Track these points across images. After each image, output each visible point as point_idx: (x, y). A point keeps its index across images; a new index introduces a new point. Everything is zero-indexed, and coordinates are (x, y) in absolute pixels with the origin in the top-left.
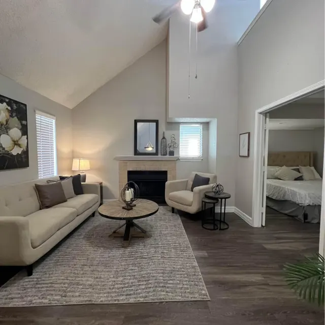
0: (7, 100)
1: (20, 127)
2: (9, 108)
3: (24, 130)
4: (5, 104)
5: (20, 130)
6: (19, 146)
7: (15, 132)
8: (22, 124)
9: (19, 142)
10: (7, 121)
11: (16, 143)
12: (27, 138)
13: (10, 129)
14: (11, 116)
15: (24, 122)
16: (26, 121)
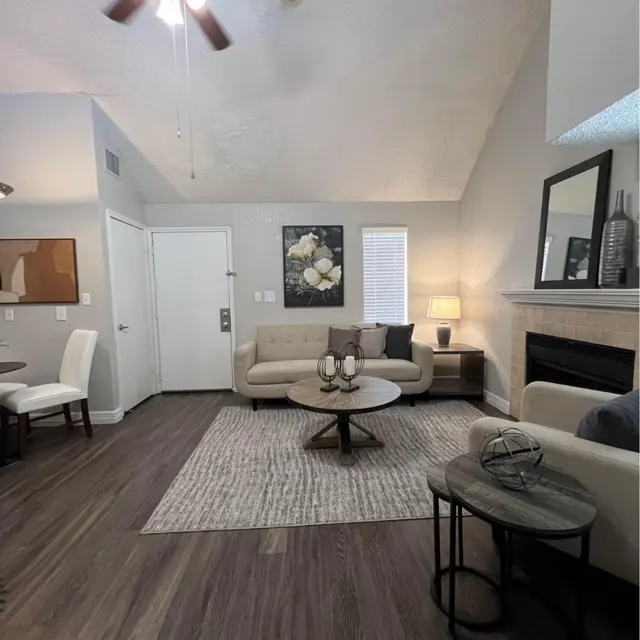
0: (314, 229)
1: (331, 256)
2: (317, 237)
3: (338, 260)
4: (311, 234)
5: (331, 259)
6: (329, 279)
7: (324, 264)
8: (333, 252)
9: (329, 275)
10: (313, 253)
11: (324, 277)
12: (342, 269)
13: (317, 260)
14: (319, 246)
15: (338, 249)
16: (342, 246)
